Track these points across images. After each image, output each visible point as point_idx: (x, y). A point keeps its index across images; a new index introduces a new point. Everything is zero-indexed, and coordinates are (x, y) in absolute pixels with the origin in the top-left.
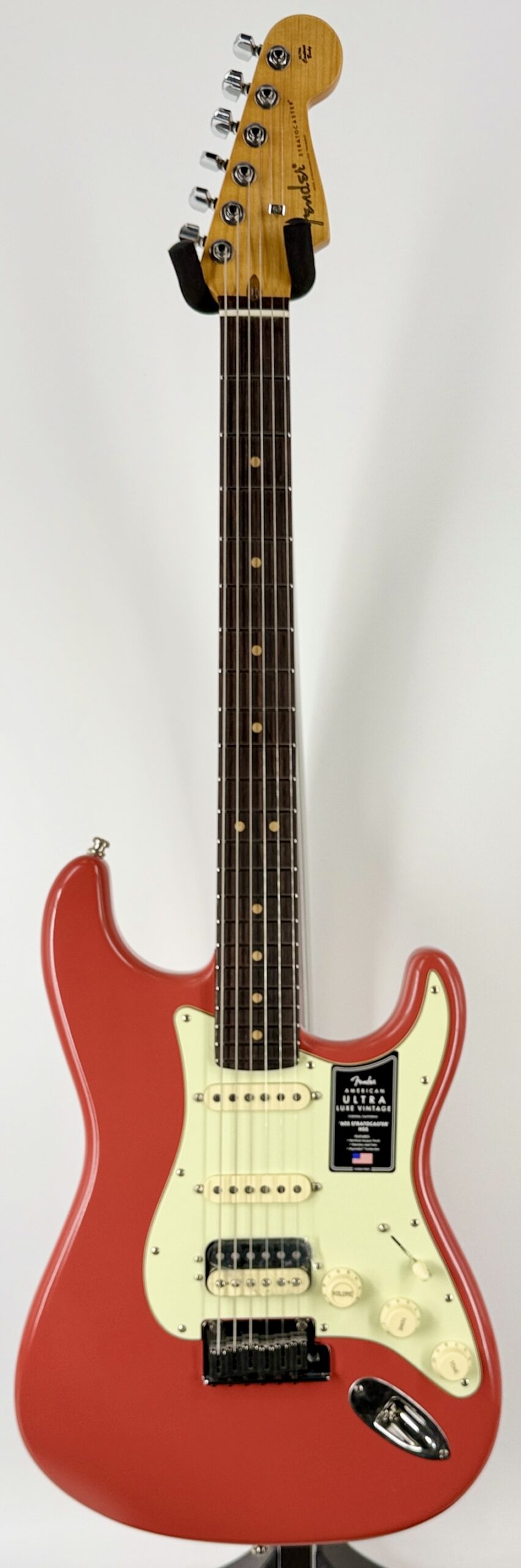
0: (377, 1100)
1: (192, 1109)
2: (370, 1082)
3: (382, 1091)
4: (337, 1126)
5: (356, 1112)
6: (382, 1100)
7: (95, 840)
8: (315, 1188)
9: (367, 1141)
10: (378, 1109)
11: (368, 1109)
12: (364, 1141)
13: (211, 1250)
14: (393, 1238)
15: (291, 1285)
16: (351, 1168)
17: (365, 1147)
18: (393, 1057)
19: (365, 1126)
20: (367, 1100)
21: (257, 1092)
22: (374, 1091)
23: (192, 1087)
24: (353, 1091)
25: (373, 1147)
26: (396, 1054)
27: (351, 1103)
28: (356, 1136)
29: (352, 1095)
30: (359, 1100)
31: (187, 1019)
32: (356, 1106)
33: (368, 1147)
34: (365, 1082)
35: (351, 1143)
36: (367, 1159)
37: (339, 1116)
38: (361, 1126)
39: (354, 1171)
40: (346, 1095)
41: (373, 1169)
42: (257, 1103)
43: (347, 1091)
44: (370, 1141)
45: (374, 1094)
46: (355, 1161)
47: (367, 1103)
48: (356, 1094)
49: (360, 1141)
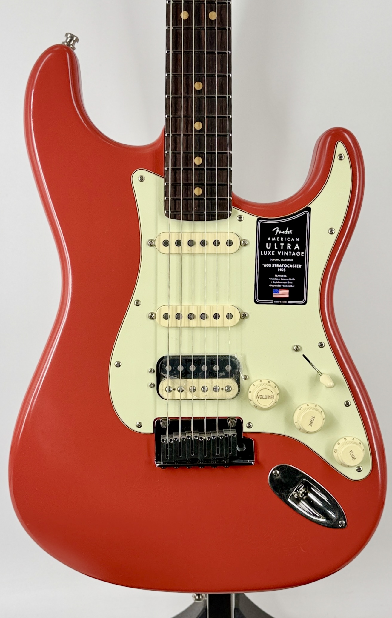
0: (293, 246)
1: (146, 252)
2: (287, 232)
3: (297, 239)
4: (261, 267)
5: (276, 256)
6: (297, 247)
7: (66, 35)
8: (244, 316)
9: (285, 280)
10: (294, 254)
11: (286, 253)
12: (282, 279)
13: (161, 363)
14: (304, 356)
15: (224, 391)
16: (272, 301)
17: (282, 284)
18: (306, 212)
19: (284, 268)
20: (285, 246)
21: (198, 240)
22: (290, 239)
23: (146, 234)
24: (274, 239)
25: (290, 285)
26: (309, 209)
27: (272, 249)
28: (276, 276)
29: (273, 243)
30: (279, 246)
31: (142, 179)
32: (276, 251)
33: (285, 284)
34: (284, 232)
35: (272, 281)
36: (284, 293)
37: (262, 260)
38: (280, 268)
39: (274, 303)
40: (269, 242)
41: (289, 302)
42: (197, 248)
43: (269, 239)
44: (287, 279)
45: (290, 242)
46: (275, 295)
47: (285, 249)
48: (276, 241)
49: (279, 279)
